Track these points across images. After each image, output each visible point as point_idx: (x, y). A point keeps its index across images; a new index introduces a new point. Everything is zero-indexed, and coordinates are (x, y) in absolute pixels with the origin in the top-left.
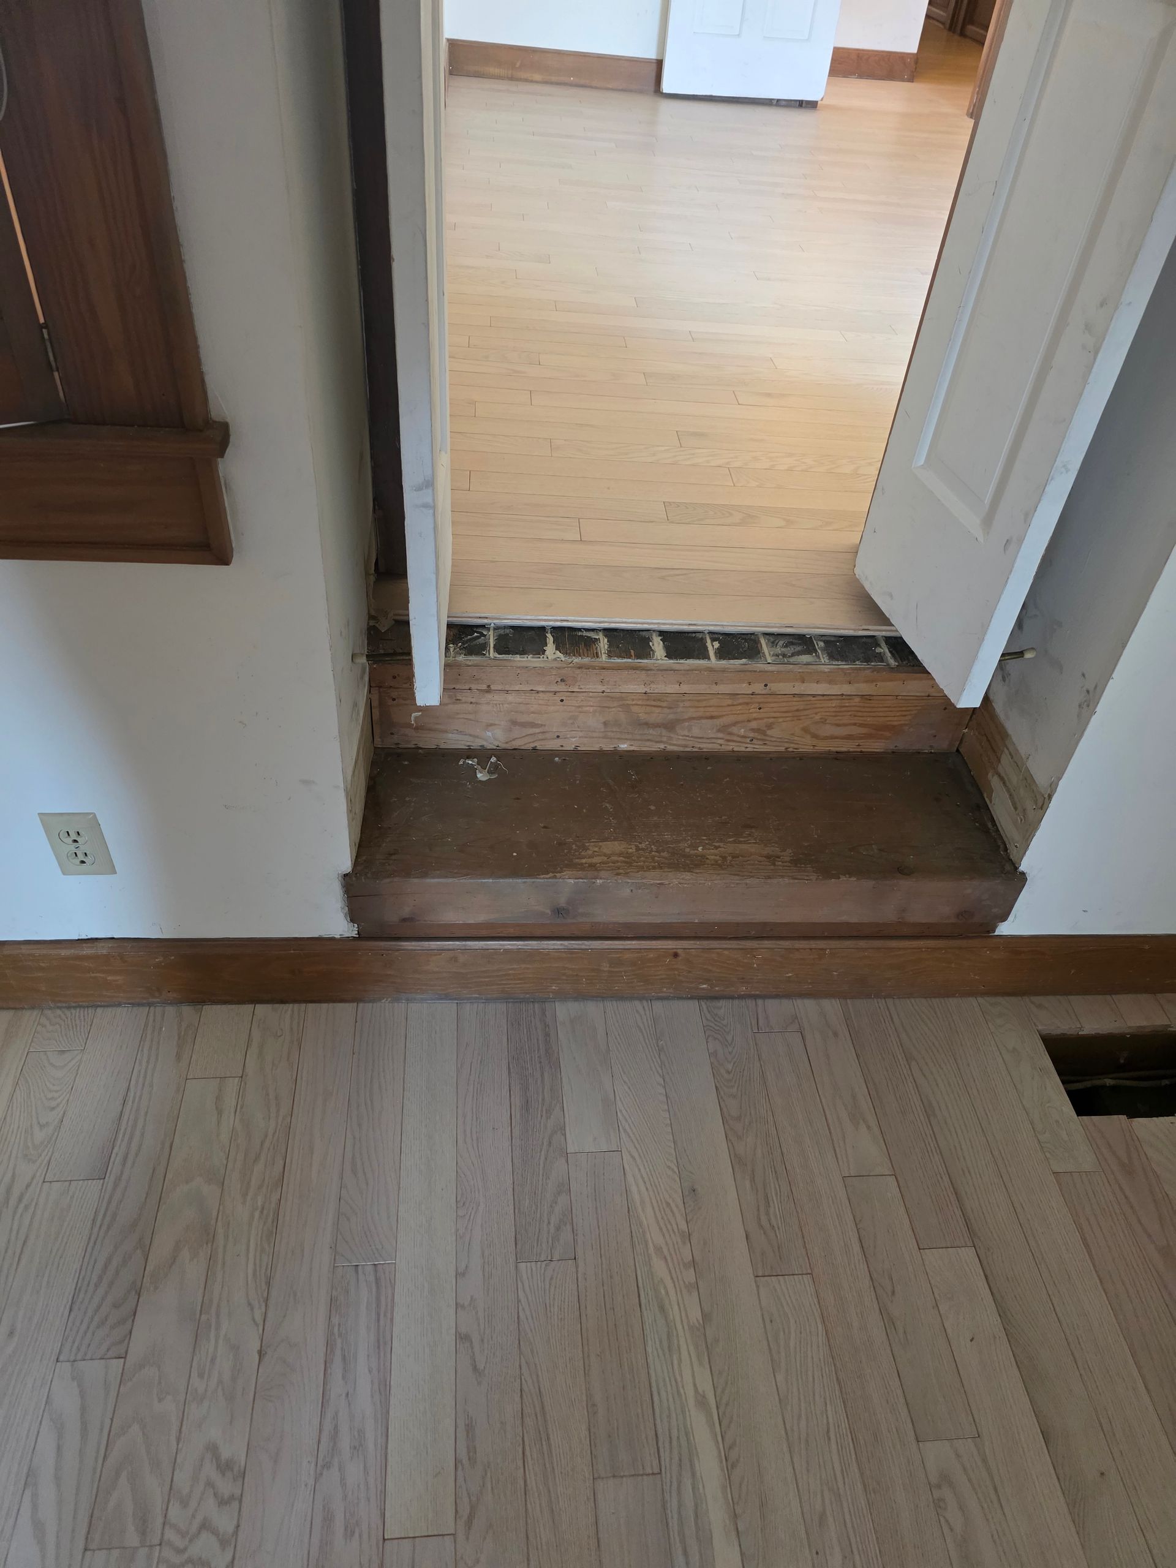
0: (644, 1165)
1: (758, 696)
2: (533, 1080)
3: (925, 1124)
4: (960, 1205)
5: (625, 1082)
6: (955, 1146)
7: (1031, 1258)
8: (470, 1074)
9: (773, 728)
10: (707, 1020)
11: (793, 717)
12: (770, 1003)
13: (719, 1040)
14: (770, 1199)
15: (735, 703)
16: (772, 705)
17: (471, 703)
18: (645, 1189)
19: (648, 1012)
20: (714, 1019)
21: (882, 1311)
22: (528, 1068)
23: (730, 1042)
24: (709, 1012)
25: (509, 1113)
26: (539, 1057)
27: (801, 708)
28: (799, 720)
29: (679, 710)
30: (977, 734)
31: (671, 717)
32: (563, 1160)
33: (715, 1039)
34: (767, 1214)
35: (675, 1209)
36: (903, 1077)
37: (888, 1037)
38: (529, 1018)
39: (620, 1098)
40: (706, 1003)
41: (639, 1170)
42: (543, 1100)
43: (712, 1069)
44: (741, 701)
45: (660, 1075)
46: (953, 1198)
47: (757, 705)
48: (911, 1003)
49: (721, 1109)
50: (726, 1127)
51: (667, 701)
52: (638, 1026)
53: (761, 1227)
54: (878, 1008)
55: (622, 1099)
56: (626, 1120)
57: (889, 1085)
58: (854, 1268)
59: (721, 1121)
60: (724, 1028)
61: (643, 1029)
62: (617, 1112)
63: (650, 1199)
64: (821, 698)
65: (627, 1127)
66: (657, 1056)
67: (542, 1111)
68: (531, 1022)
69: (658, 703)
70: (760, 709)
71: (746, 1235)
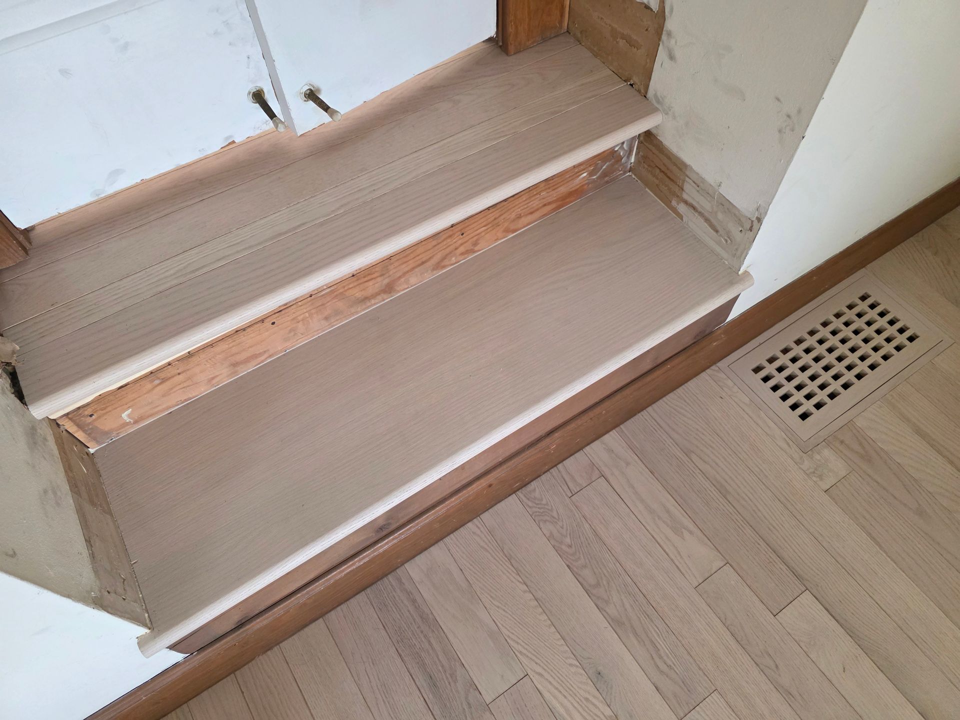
0: (552, 676)
1: (457, 226)
2: (425, 654)
3: (726, 505)
4: (781, 560)
5: (498, 607)
6: (754, 511)
7: (846, 573)
8: (370, 682)
9: (479, 244)
10: (530, 507)
11: (493, 226)
12: (567, 462)
13: (548, 521)
14: (655, 642)
15: (440, 241)
16: (472, 226)
17: (179, 374)
18: (563, 698)
19: (482, 529)
20: (535, 503)
21: (778, 687)
22: (415, 644)
23: (557, 518)
24: (528, 499)
25: (422, 699)
26: (418, 628)
27: (497, 216)
28: (499, 226)
29: (391, 273)
30: (646, 166)
31: (386, 281)
32: (488, 713)
33: (545, 521)
34: (661, 657)
35: (594, 700)
36: (692, 472)
37: (664, 442)
38: (391, 594)
39: (502, 625)
40: (522, 493)
41: (550, 683)
42: (443, 666)
43: (557, 551)
44: (445, 236)
45: (520, 582)
46: (774, 556)
47: (459, 233)
48: (664, 401)
49: (582, 585)
50: (594, 598)
51: (376, 272)
52: (482, 547)
53: (662, 672)
54: (645, 421)
55: (504, 625)
56: (518, 643)
57: (686, 485)
58: (741, 664)
59: (587, 595)
60: (546, 507)
61: (487, 548)
62: (506, 640)
63: (572, 703)
64: (512, 199)
65: (521, 649)
66: (510, 566)
67: (447, 678)
68: (395, 597)
69: (369, 278)
70: (462, 234)
71: (655, 687)
